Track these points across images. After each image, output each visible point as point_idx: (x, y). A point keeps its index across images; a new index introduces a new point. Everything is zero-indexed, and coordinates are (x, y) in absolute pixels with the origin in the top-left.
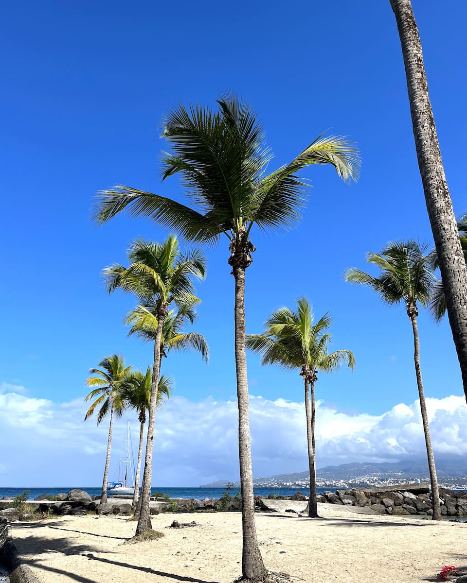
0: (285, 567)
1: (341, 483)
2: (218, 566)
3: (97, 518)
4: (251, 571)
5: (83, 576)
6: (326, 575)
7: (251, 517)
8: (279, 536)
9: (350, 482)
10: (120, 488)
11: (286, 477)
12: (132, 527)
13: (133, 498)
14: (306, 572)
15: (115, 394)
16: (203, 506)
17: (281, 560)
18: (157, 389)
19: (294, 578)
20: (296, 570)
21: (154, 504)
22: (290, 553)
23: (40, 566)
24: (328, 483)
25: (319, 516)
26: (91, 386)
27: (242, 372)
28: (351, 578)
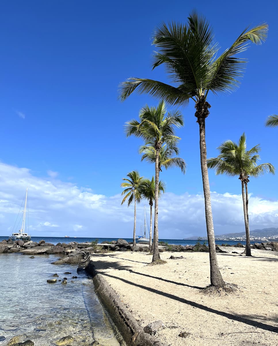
0: (234, 281)
1: (264, 239)
2: (196, 279)
3: (132, 253)
4: (216, 282)
5: (128, 280)
6: (258, 286)
7: (214, 255)
8: (230, 265)
9: (269, 238)
10: (142, 239)
11: (231, 235)
12: (150, 258)
13: (149, 244)
14: (247, 284)
15: (136, 191)
16: (186, 249)
17: (231, 277)
18: (158, 188)
19: (240, 287)
20: (241, 283)
21: (160, 247)
22: (237, 274)
23: (107, 275)
24: (256, 238)
25: (252, 255)
26: (123, 187)
27: (206, 177)
28: (274, 288)
